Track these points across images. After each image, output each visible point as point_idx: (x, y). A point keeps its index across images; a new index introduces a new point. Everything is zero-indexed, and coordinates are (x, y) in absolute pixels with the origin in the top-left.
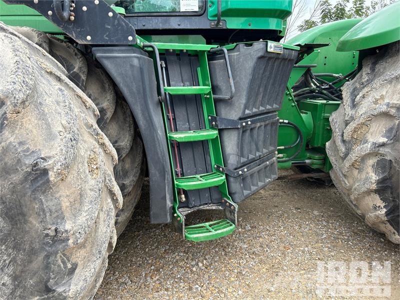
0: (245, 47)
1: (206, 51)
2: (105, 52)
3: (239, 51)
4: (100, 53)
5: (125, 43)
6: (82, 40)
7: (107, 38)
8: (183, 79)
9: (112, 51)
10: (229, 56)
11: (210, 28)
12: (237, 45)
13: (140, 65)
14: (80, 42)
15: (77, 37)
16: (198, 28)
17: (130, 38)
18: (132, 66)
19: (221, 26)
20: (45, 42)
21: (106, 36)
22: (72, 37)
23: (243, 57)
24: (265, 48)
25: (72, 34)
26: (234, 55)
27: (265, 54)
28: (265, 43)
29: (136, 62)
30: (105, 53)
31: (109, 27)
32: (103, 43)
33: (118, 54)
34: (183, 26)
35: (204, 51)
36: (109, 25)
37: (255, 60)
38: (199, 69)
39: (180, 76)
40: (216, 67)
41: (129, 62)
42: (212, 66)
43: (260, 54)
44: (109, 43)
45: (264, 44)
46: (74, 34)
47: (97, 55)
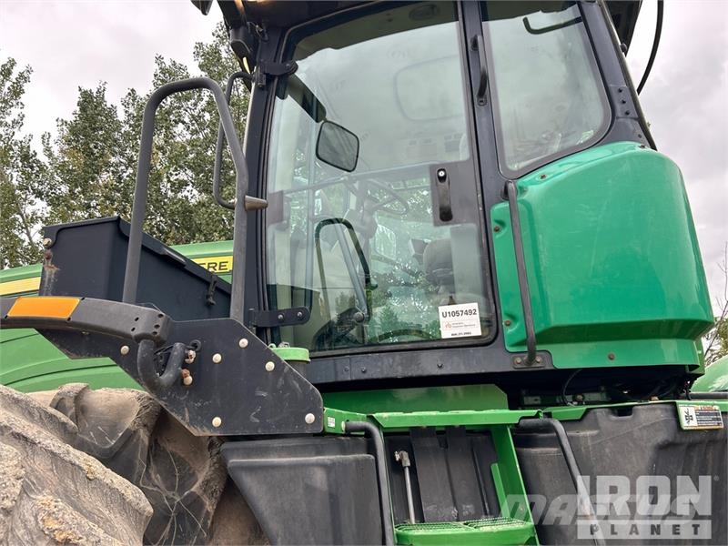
0: (614, 418)
1: (509, 425)
2: (249, 452)
3: (596, 426)
4: (238, 457)
5: (296, 430)
6: (201, 427)
7: (258, 421)
8: (457, 497)
9: (264, 452)
10: (570, 439)
11: (513, 370)
12: (588, 410)
13: (330, 486)
14: (196, 432)
15: (191, 423)
16: (483, 371)
17: (310, 418)
18: (309, 489)
19: (540, 363)
20: (145, 426)
21: (254, 416)
22: (182, 422)
23: (610, 444)
24: (674, 422)
25: (184, 416)
26: (585, 437)
27: (675, 437)
28: (668, 407)
29: (319, 478)
30: (249, 456)
31: (264, 394)
32: (248, 433)
33: (280, 457)
34: (449, 368)
35: (504, 426)
36: (265, 391)
37: (649, 453)
38: (495, 468)
39: (448, 488)
40: (541, 466)
41: (303, 479)
42: (528, 463)
43: (661, 437)
44: (260, 432)
45: (666, 410)
46: (187, 415)
47: (231, 461)
